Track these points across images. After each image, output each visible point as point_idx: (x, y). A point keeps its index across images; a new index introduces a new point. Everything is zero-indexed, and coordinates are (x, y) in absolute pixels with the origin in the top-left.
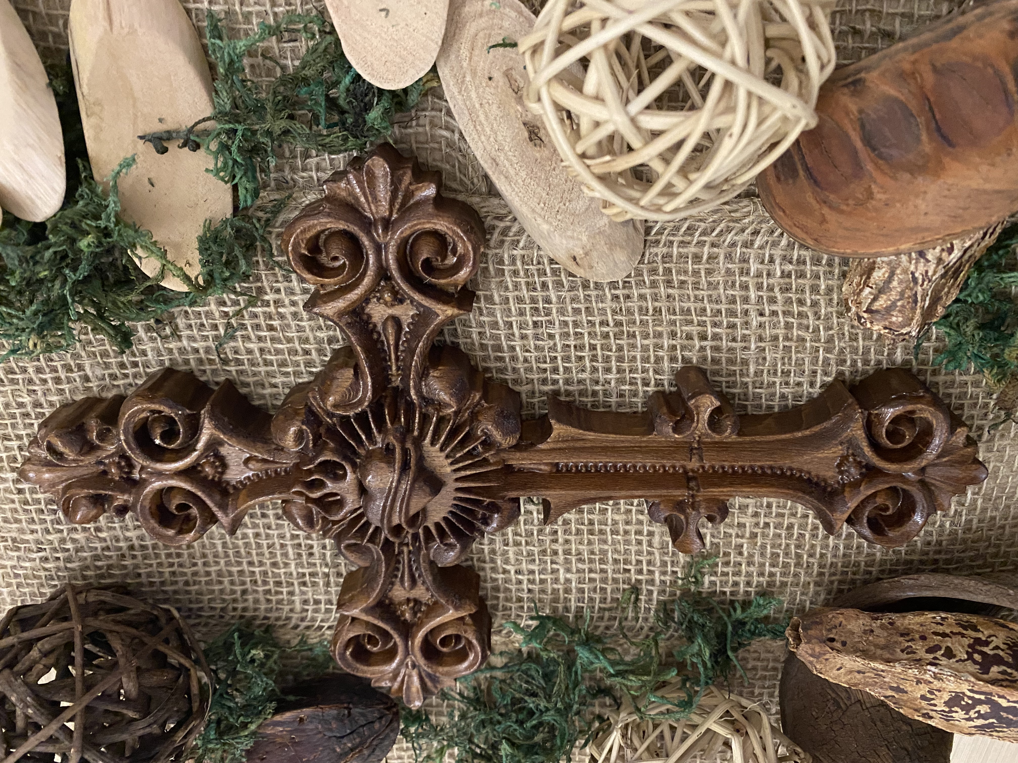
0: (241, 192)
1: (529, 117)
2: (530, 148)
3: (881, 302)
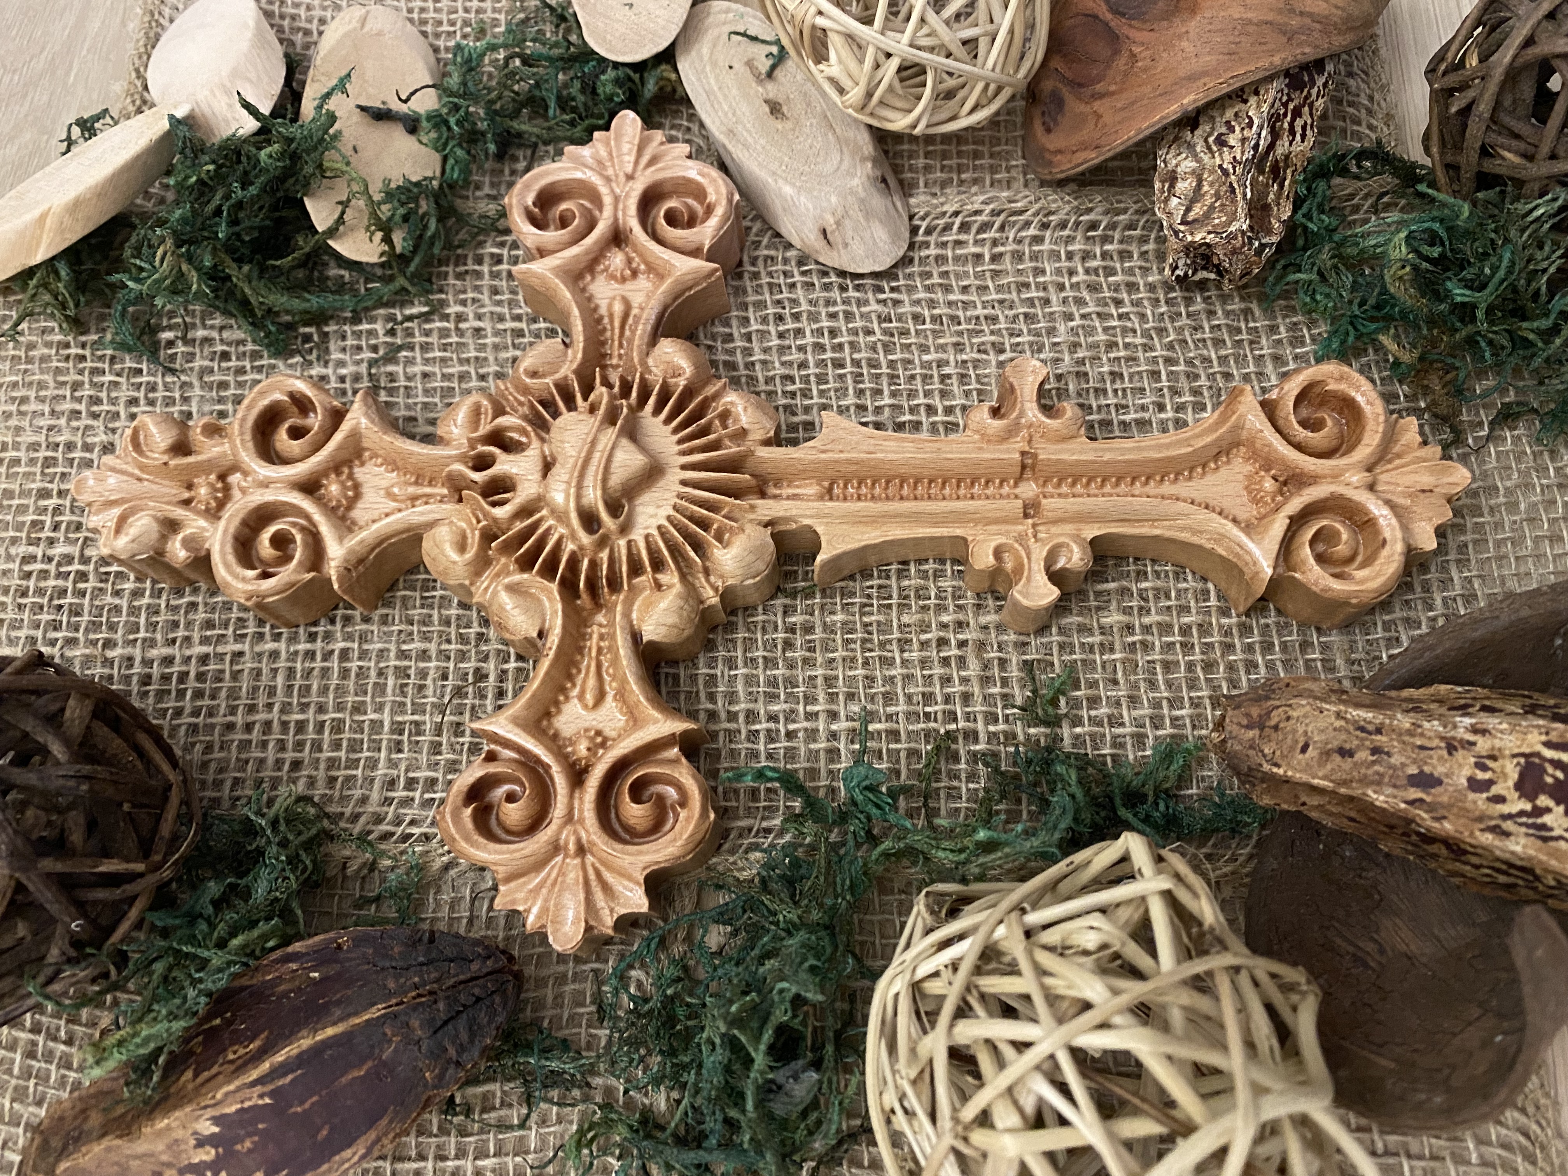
0: (451, 161)
1: (771, 96)
2: (771, 121)
3: (1197, 210)
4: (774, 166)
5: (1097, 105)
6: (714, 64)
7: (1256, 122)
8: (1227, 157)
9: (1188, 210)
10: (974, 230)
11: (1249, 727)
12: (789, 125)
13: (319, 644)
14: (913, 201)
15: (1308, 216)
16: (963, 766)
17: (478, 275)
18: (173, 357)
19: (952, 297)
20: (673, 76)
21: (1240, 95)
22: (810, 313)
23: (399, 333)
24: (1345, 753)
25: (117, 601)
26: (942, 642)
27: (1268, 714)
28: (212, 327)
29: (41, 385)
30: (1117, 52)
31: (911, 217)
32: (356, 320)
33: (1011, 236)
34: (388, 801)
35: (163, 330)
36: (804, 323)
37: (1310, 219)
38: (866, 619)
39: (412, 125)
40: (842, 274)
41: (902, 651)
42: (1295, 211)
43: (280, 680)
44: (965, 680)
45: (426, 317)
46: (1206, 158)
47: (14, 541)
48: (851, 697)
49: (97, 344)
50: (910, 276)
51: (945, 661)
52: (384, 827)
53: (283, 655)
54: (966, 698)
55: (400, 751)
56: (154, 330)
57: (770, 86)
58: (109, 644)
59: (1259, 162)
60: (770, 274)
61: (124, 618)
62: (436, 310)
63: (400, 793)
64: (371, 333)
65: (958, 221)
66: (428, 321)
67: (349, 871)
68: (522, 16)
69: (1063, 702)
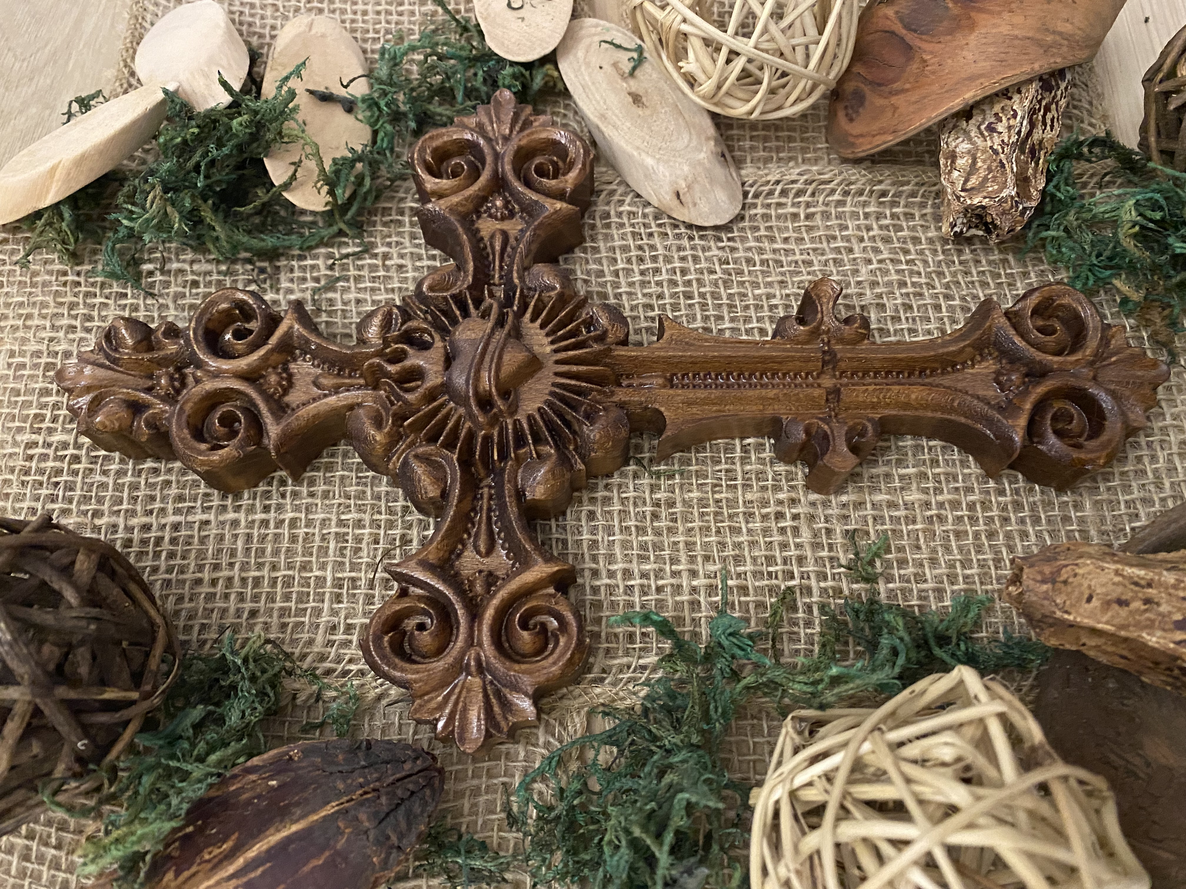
0: (381, 134)
1: (633, 90)
2: (634, 108)
3: (973, 181)
4: (638, 143)
5: (894, 100)
6: (588, 64)
7: (1020, 114)
8: (997, 140)
9: (966, 181)
10: (791, 196)
11: (1044, 582)
12: (648, 112)
13: (272, 514)
14: (743, 172)
15: (1057, 187)
16: (801, 615)
17: (400, 223)
18: (152, 285)
19: (776, 246)
20: (556, 74)
21: (1005, 94)
22: (665, 256)
23: (336, 267)
24: (1122, 603)
25: (104, 479)
26: (779, 516)
27: (1059, 571)
28: (184, 261)
29: (44, 305)
30: (910, 59)
31: (743, 184)
32: (301, 258)
33: (821, 200)
34: (330, 643)
35: (145, 262)
36: (661, 264)
37: (1059, 190)
38: (717, 496)
39: (349, 106)
40: (690, 226)
41: (747, 522)
42: (1047, 184)
43: (240, 544)
44: (798, 546)
45: (357, 256)
46: (979, 141)
47: (20, 430)
48: (707, 558)
49: (92, 273)
50: (743, 229)
51: (782, 531)
52: (327, 665)
53: (243, 523)
54: (801, 560)
55: (340, 602)
56: (136, 262)
57: (632, 82)
58: (97, 514)
59: (1021, 145)
60: (633, 225)
61: (110, 493)
62: (367, 249)
63: (339, 637)
64: (313, 267)
65: (779, 188)
66: (359, 259)
67: (299, 702)
68: (432, 27)
69: (878, 564)
